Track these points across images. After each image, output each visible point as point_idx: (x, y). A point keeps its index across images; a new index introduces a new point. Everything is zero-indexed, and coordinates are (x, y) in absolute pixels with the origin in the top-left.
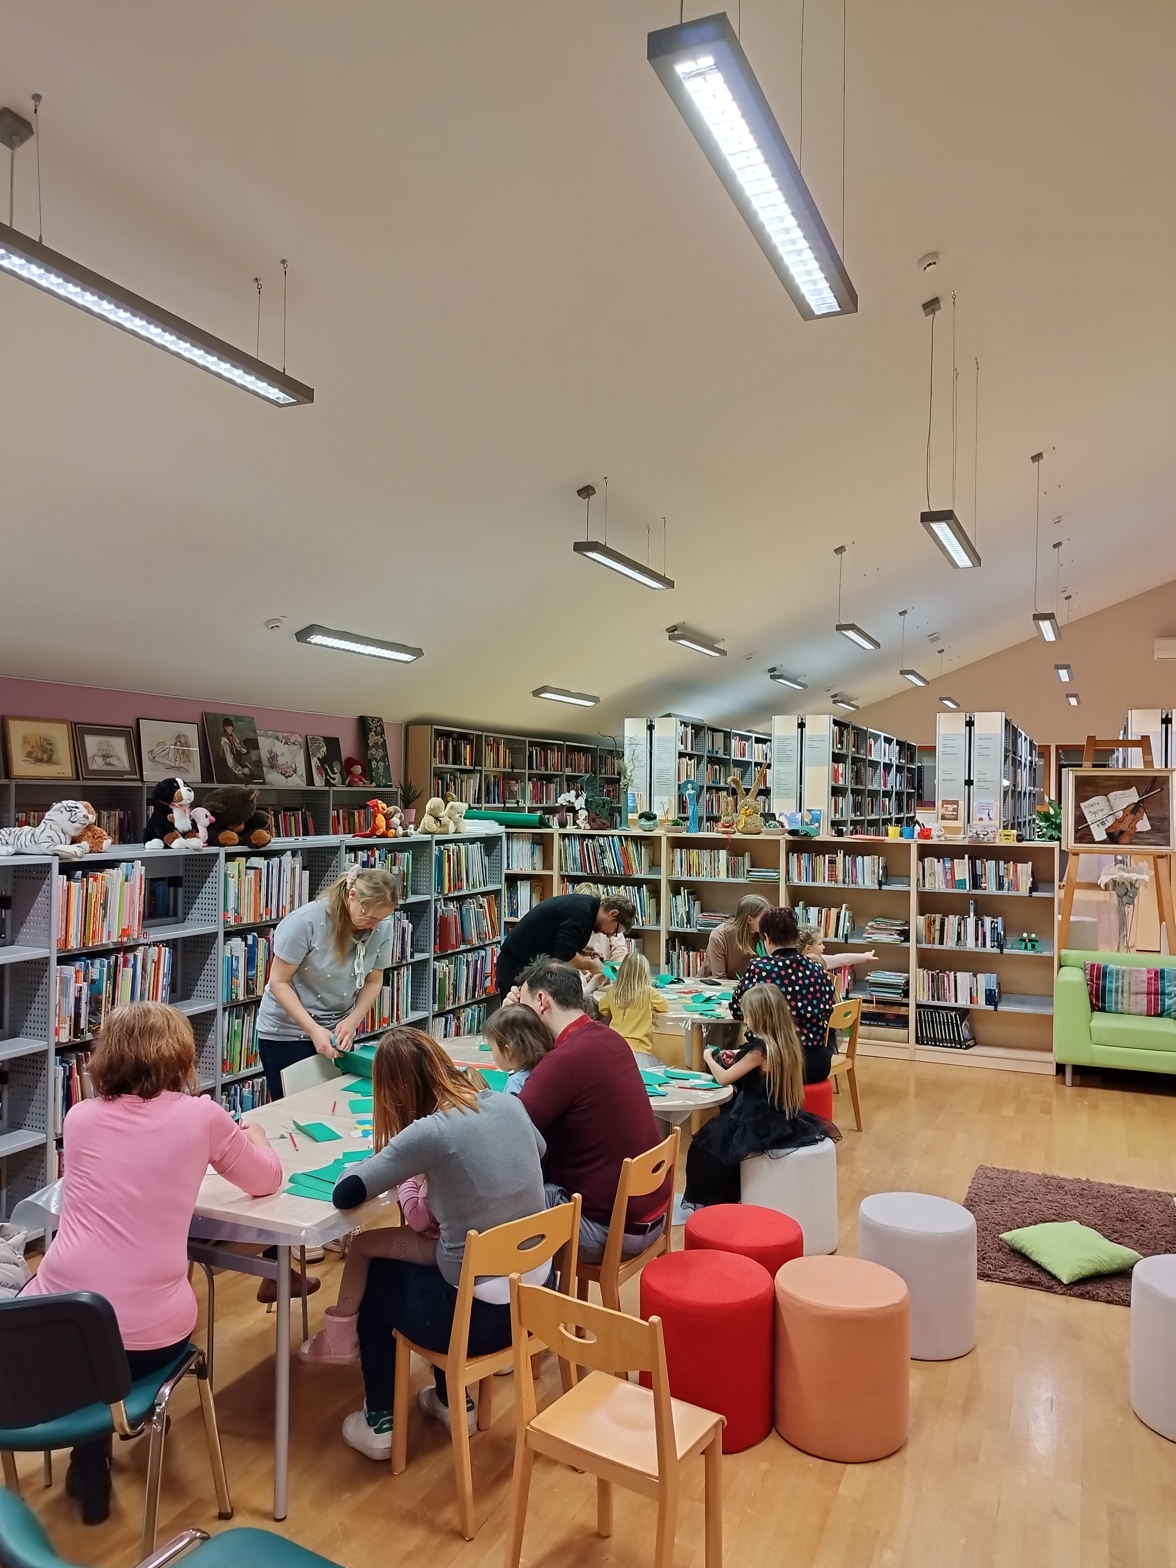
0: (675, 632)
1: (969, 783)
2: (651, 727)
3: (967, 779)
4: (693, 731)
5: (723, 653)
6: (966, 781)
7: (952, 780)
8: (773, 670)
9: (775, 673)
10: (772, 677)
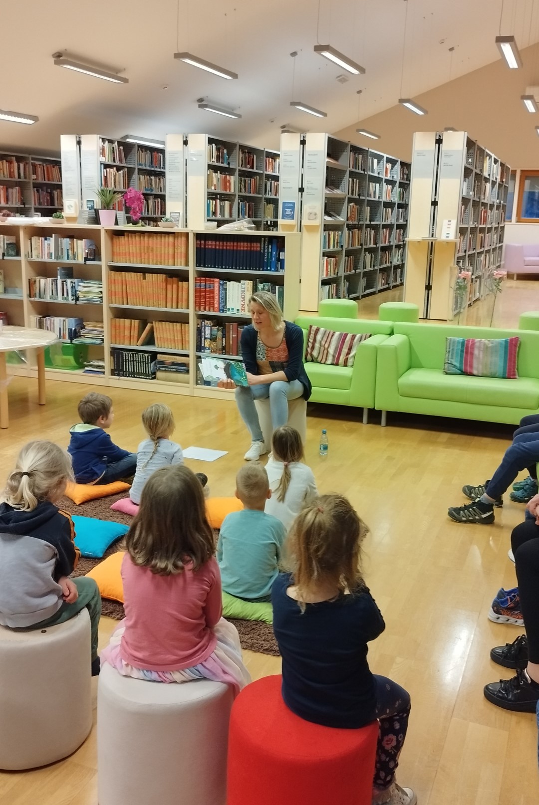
0: (60, 57)
1: (301, 190)
2: (79, 143)
3: (300, 187)
4: (121, 148)
5: (125, 80)
6: (299, 188)
7: (289, 188)
8: (201, 100)
9: (204, 103)
10: (200, 106)
